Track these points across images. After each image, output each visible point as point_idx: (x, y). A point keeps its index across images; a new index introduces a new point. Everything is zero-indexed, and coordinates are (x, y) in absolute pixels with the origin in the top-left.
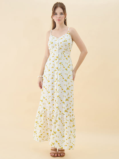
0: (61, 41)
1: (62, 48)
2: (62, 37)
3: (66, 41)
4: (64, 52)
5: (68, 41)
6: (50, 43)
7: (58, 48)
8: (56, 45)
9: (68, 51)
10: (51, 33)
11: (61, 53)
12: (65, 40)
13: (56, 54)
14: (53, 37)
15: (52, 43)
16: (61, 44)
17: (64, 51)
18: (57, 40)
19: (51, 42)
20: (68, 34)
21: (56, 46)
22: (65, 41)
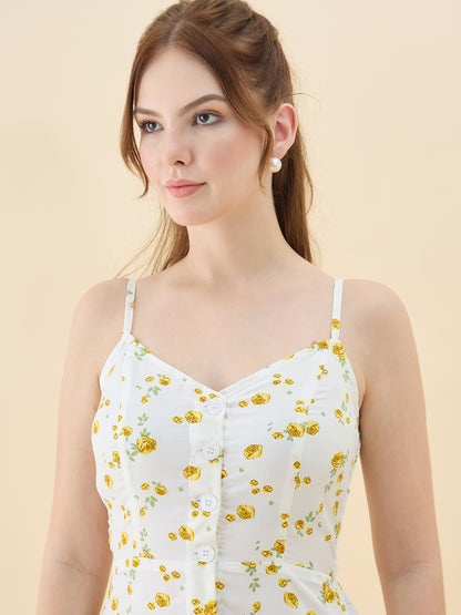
0: (255, 425)
1: (258, 502)
2: (260, 380)
3: (312, 430)
4: (280, 548)
5: (328, 424)
6: (122, 445)
7: (215, 510)
8: (191, 471)
9: (318, 536)
10: (128, 313)
11: (251, 567)
12: (300, 420)
13: (186, 566)
14: (155, 365)
15: (151, 446)
16: (256, 468)
17: (282, 534)
18: (198, 408)
19: (135, 437)
20: (326, 356)
21: (193, 485)
22: (294, 432)
